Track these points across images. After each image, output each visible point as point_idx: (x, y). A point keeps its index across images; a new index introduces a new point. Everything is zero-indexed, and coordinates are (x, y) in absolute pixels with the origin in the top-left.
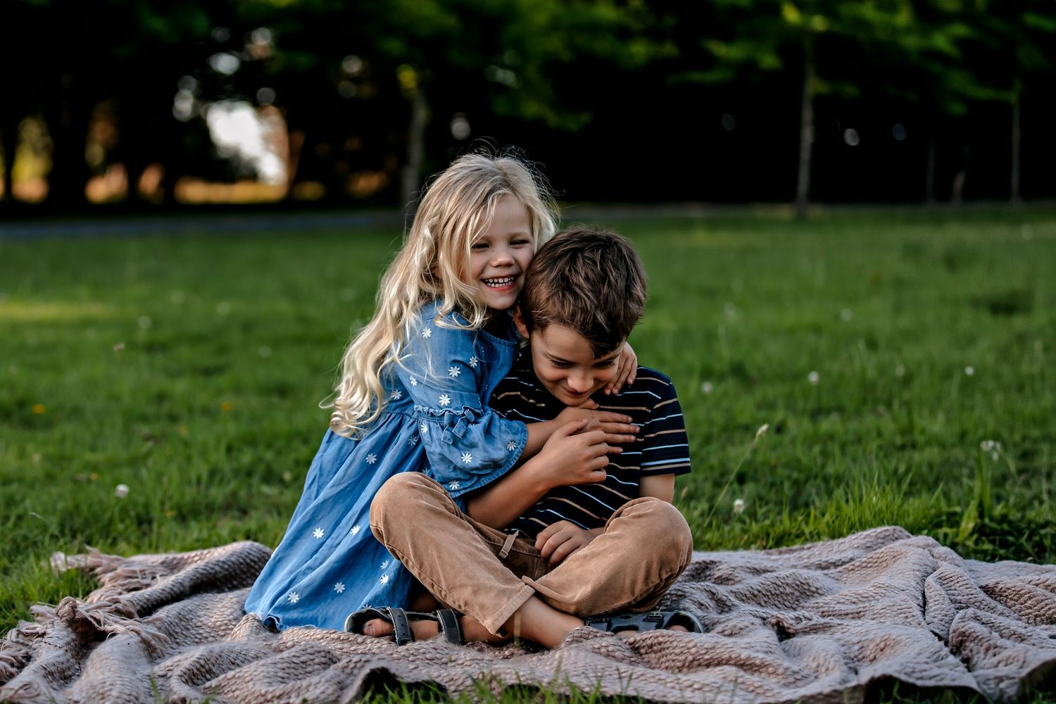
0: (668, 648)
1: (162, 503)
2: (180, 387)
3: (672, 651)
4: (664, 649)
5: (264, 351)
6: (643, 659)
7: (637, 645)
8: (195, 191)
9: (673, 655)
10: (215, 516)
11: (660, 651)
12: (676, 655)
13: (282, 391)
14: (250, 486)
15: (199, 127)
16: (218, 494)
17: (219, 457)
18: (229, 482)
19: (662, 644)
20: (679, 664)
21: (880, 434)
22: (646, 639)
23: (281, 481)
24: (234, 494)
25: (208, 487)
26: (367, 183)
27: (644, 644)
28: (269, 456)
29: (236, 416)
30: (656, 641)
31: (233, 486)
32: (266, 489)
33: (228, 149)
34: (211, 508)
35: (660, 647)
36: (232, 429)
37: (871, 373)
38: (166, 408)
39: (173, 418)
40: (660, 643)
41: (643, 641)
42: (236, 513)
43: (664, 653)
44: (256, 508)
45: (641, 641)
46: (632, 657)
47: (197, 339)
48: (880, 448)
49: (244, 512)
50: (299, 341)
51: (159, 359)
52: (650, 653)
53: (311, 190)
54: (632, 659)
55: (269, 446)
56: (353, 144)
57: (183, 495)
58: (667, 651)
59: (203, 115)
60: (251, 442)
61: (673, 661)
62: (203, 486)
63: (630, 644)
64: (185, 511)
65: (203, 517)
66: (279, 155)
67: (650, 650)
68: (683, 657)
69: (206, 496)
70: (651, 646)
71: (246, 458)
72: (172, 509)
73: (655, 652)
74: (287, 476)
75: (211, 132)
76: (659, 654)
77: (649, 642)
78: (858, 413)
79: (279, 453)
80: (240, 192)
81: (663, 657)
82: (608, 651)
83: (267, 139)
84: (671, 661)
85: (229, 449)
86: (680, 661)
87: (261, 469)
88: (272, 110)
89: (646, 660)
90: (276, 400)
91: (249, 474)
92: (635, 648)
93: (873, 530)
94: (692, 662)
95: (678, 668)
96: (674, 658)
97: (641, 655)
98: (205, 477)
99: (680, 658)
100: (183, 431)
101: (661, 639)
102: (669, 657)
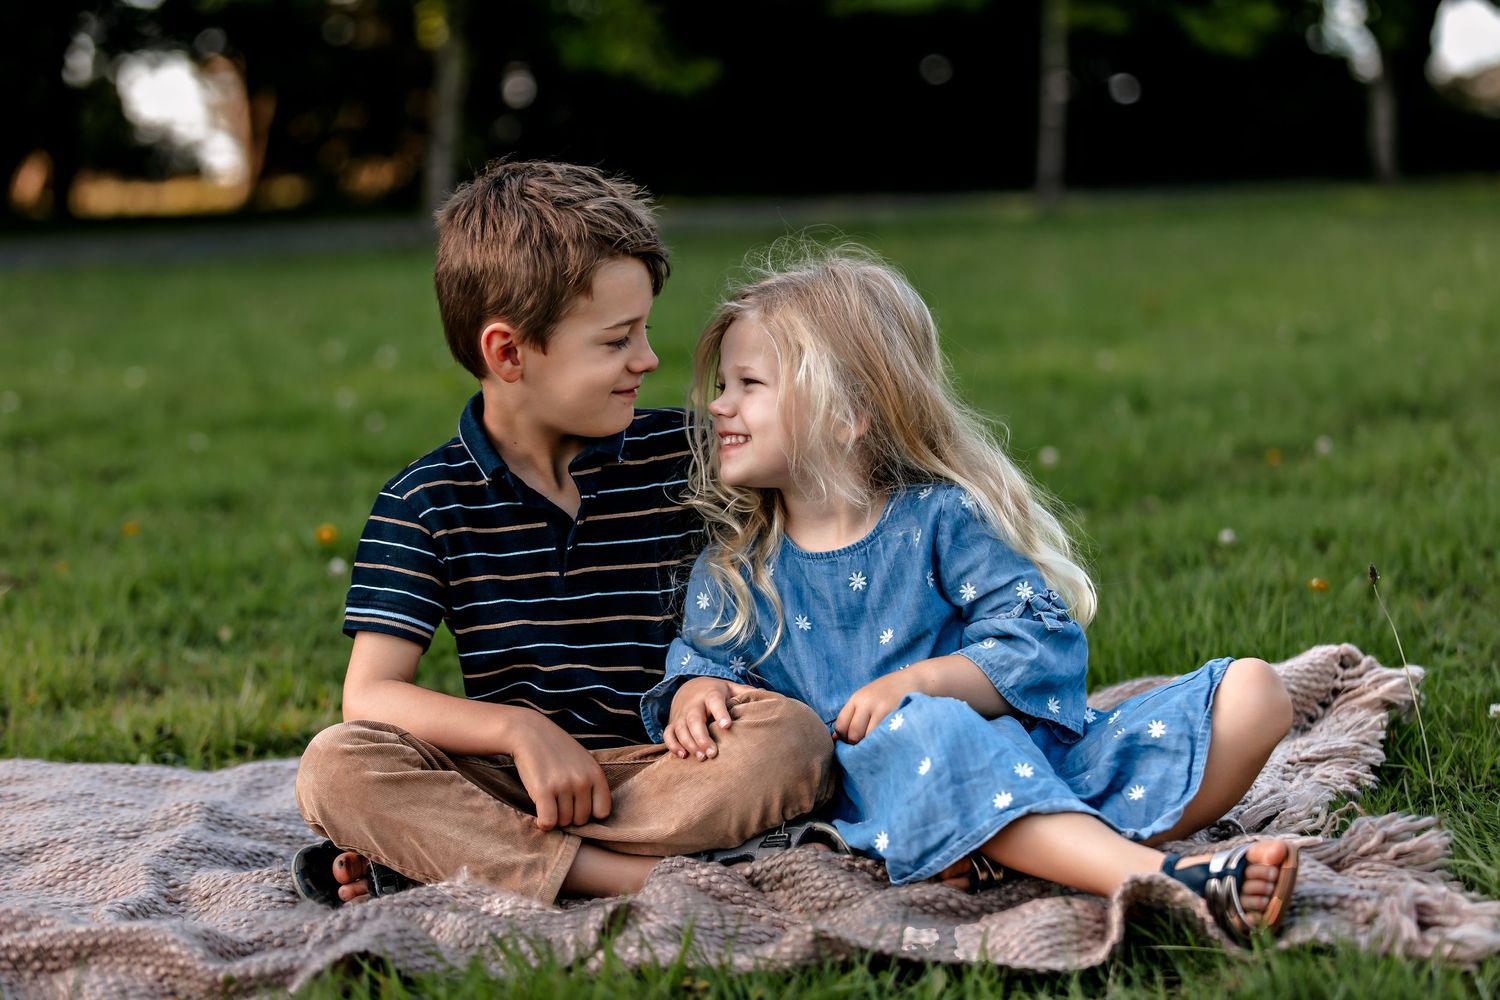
0: (804, 880)
1: (24, 683)
2: (63, 501)
3: (811, 884)
4: (799, 881)
5: (198, 441)
6: (766, 897)
7: (757, 879)
8: (102, 196)
9: (812, 889)
10: (109, 700)
11: (793, 886)
12: (817, 889)
13: (226, 503)
14: (165, 651)
15: (105, 97)
16: (113, 666)
17: (118, 611)
18: (133, 646)
19: (796, 874)
20: (820, 904)
21: (1146, 540)
22: (772, 867)
23: (216, 642)
24: (141, 665)
25: (99, 654)
26: (374, 177)
27: (769, 876)
28: (197, 604)
29: (149, 541)
30: (788, 869)
31: (138, 652)
32: (191, 655)
33: (151, 128)
34: (101, 688)
35: (792, 879)
36: (139, 564)
37: (1137, 447)
38: (38, 535)
39: (48, 550)
40: (793, 873)
41: (768, 871)
42: (143, 694)
43: (797, 887)
44: (175, 686)
45: (764, 872)
46: (747, 892)
47: (91, 426)
48: (1146, 562)
49: (156, 692)
50: (256, 422)
51: (31, 458)
52: (778, 889)
53: (287, 190)
54: (746, 895)
55: (198, 588)
56: (348, 118)
57: (57, 669)
58: (803, 884)
59: (110, 78)
60: (169, 583)
61: (812, 899)
62: (90, 656)
63: (747, 877)
64: (61, 694)
65: (89, 702)
66: (235, 134)
67: (778, 885)
68: (827, 894)
69: (95, 670)
70: (780, 879)
71: (161, 608)
72: (40, 691)
73: (785, 889)
74: (226, 634)
75: (124, 105)
76: (791, 890)
77: (777, 872)
78: (1116, 509)
79: (214, 597)
80: (173, 197)
81: (796, 894)
82: (710, 881)
83: (214, 110)
84: (807, 900)
85: (134, 596)
86: (822, 899)
87: (183, 627)
88: (221, 62)
89: (769, 898)
90: (215, 517)
91: (165, 632)
92: (754, 882)
93: (1128, 684)
94: (840, 899)
95: (819, 910)
96: (813, 895)
97: (763, 892)
98: (93, 639)
99: (822, 894)
100: (61, 569)
101: (795, 867)
102: (805, 893)
